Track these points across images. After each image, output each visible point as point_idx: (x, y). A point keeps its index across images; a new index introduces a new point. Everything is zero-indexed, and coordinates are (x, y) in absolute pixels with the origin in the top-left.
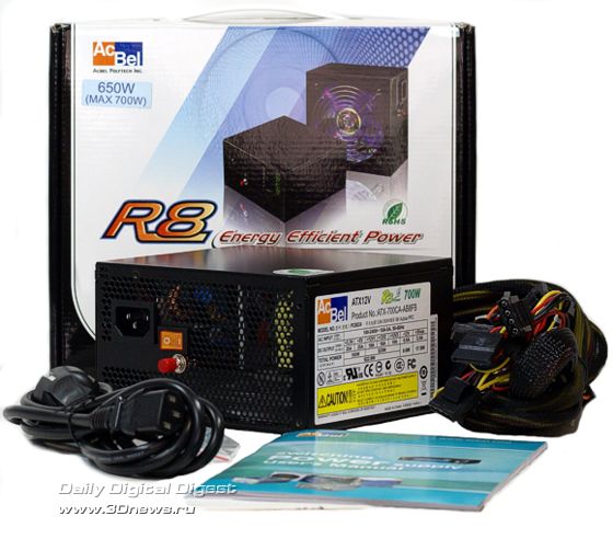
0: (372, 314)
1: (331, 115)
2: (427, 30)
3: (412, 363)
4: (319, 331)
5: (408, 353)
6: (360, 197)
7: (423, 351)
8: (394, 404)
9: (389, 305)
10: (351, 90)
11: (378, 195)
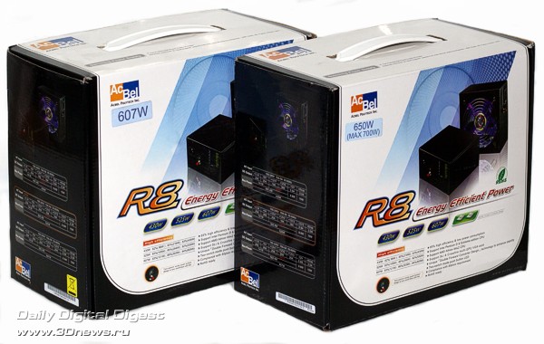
1: (472, 119)
2: (515, 52)
6: (486, 169)
10: (481, 100)
11: (494, 166)
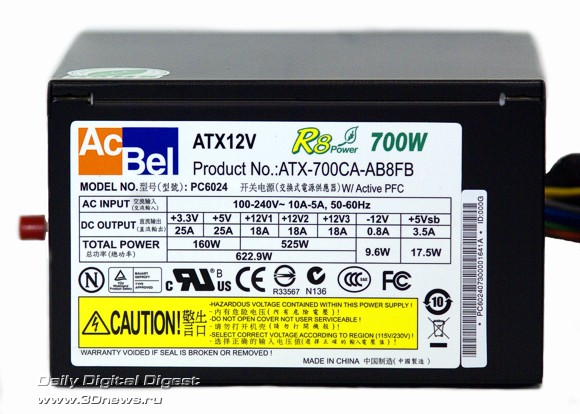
0: (258, 169)
3: (397, 280)
4: (84, 187)
5: (384, 258)
7: (435, 259)
8: (334, 355)
9: (316, 157)
